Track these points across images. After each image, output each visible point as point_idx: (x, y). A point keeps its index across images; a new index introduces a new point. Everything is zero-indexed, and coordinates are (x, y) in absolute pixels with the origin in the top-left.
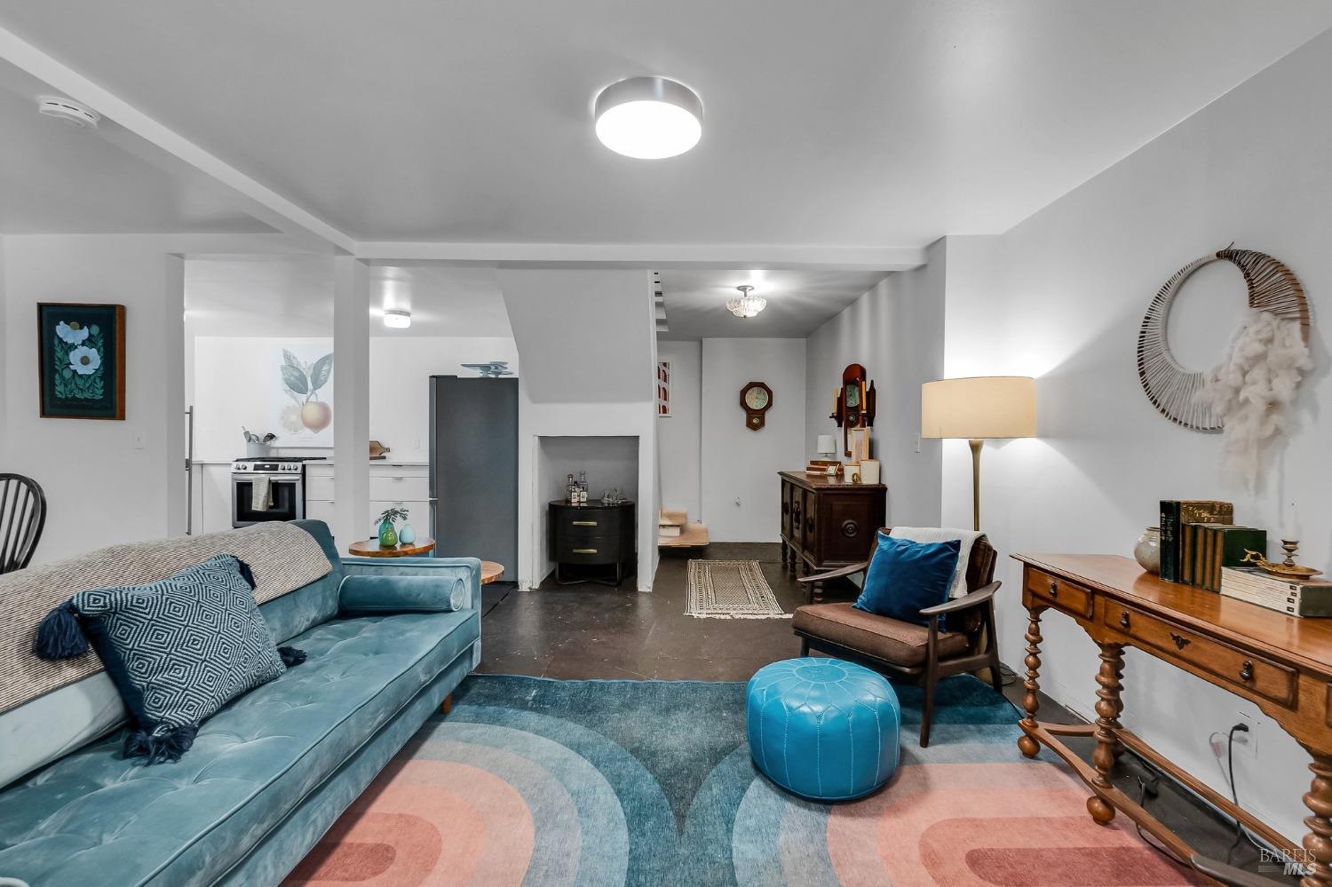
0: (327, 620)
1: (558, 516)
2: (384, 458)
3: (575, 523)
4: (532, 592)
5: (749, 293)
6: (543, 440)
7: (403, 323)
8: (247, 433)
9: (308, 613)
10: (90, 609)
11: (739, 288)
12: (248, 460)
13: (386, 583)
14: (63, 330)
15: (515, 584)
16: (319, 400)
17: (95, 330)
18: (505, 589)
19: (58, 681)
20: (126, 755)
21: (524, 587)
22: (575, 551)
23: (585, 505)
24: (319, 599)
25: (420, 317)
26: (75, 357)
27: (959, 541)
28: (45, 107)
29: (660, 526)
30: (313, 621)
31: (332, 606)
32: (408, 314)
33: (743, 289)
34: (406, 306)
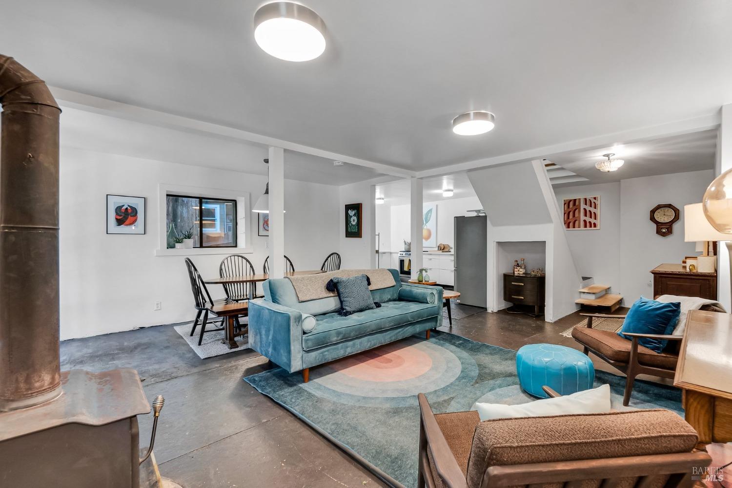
0: (394, 300)
1: (508, 279)
2: (450, 251)
3: (513, 283)
4: (493, 313)
5: (611, 158)
6: (499, 243)
7: (450, 194)
8: (405, 241)
9: (387, 296)
10: (335, 281)
11: (604, 156)
12: (404, 252)
13: (411, 291)
14: (350, 212)
15: (486, 309)
16: (428, 228)
17: (356, 211)
18: (482, 310)
19: (330, 295)
20: (339, 314)
21: (489, 310)
22: (513, 297)
23: (522, 275)
24: (391, 293)
25: (457, 191)
26: (352, 220)
27: (679, 303)
28: (335, 164)
29: (581, 292)
30: (389, 299)
31: (396, 296)
32: (452, 191)
33: (608, 156)
34: (451, 187)
